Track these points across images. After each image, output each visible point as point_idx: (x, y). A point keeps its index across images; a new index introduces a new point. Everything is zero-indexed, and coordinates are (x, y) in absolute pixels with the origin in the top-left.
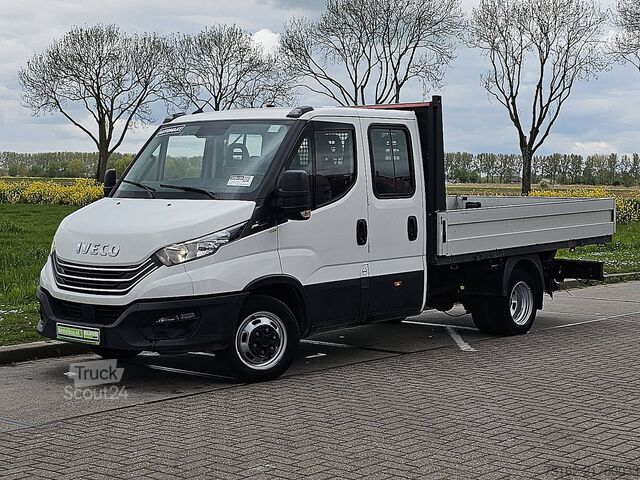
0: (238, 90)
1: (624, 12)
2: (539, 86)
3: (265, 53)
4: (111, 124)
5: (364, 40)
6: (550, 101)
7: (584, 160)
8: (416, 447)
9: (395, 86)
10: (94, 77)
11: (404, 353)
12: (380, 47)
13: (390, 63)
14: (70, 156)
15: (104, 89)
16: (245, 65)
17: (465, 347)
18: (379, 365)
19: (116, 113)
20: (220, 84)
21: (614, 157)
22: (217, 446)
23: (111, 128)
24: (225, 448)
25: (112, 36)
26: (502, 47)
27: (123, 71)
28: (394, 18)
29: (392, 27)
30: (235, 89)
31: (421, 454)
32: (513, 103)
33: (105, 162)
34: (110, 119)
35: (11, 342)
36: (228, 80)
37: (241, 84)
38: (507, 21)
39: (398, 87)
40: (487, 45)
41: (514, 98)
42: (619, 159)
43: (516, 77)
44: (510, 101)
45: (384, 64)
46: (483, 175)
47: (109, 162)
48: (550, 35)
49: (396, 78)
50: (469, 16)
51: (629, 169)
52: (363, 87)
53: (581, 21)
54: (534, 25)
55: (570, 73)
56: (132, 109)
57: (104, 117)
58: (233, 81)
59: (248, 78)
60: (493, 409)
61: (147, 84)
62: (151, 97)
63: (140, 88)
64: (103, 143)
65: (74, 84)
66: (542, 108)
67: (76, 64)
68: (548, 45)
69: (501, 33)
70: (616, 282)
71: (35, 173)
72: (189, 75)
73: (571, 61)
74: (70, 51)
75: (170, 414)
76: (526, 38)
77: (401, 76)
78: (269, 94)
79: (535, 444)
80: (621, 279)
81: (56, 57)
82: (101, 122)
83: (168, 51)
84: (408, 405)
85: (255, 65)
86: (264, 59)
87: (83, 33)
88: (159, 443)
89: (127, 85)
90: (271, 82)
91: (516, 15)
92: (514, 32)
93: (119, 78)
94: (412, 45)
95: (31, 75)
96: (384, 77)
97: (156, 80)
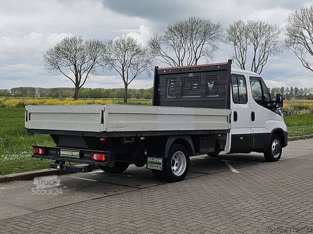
0: (131, 62)
1: (288, 29)
2: (254, 59)
3: (142, 47)
4: (80, 76)
5: (183, 41)
6: (258, 66)
7: (271, 90)
8: (220, 223)
9: (195, 60)
10: (74, 57)
11: (208, 174)
12: (189, 44)
13: (193, 51)
14: (64, 89)
15: (77, 62)
16: (134, 52)
17: (234, 171)
18: (197, 180)
19: (82, 72)
20: (124, 60)
21: (283, 88)
22: (126, 223)
23: (80, 78)
24: (129, 224)
25: (81, 41)
26: (239, 44)
27: (85, 55)
28: (194, 32)
29: (194, 36)
31: (223, 227)
33: (78, 91)
34: (80, 74)
35: (33, 169)
36: (128, 58)
37: (133, 60)
38: (240, 33)
39: (197, 60)
40: (233, 43)
41: (244, 64)
42: (285, 89)
43: (244, 56)
44: (242, 66)
45: (191, 51)
47: (80, 91)
48: (258, 39)
49: (195, 57)
50: (225, 32)
51: (289, 93)
52: (182, 60)
53: (271, 33)
54: (251, 35)
55: (266, 54)
56: (89, 70)
57: (77, 73)
58: (129, 58)
59: (136, 57)
60: (253, 202)
61: (95, 60)
62: (97, 65)
63: (92, 61)
64: (77, 83)
65: (66, 60)
66: (255, 68)
67: (66, 52)
68: (258, 43)
69: (238, 38)
70: (294, 140)
71: (50, 96)
72: (112, 56)
73: (267, 49)
74: (64, 47)
75: (103, 205)
76: (249, 40)
77: (197, 56)
78: (144, 63)
79: (277, 221)
80: (296, 139)
81: (58, 49)
82: (76, 75)
83: (103, 47)
84: (213, 200)
85: (138, 51)
86: (142, 49)
87: (69, 39)
88: (98, 221)
89: (87, 60)
90: (145, 59)
91: (244, 31)
92: (244, 38)
93: (83, 57)
94: (202, 43)
95: (48, 56)
96: (191, 56)
97: (99, 58)
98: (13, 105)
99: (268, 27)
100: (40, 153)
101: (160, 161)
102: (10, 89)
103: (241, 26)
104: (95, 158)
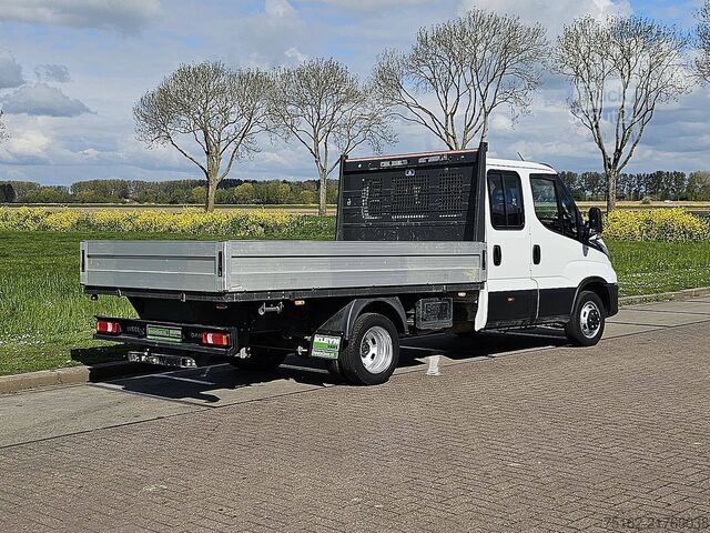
0: (335, 120)
2: (622, 110)
3: (360, 84)
4: (219, 154)
5: (453, 69)
6: (632, 124)
7: (687, 177)
9: (483, 113)
10: (202, 111)
12: (468, 76)
13: (478, 90)
15: (211, 122)
16: (341, 97)
19: (223, 145)
20: (319, 115)
25: (218, 72)
27: (229, 105)
28: (481, 47)
29: (479, 56)
30: (332, 119)
32: (597, 127)
34: (218, 150)
36: (326, 111)
37: (338, 114)
39: (486, 114)
40: (571, 71)
41: (597, 122)
43: (598, 102)
44: (594, 124)
45: (473, 92)
46: (589, 193)
48: (632, 60)
49: (484, 105)
50: (554, 44)
52: (453, 114)
53: (661, 46)
54: (616, 51)
55: (652, 96)
56: (238, 140)
57: (211, 148)
58: (331, 111)
59: (345, 109)
61: (251, 116)
62: (256, 128)
63: (244, 121)
64: (212, 172)
65: (184, 118)
66: (625, 130)
67: (185, 99)
68: (630, 70)
69: (585, 59)
74: (179, 88)
76: (609, 63)
77: (488, 103)
78: (365, 122)
81: (165, 92)
82: (209, 153)
83: (270, 85)
85: (351, 96)
86: (360, 89)
87: (191, 70)
89: (232, 118)
90: (368, 112)
93: (224, 111)
94: (500, 72)
95: (144, 111)
96: (472, 104)
97: (259, 113)
98: (66, 224)
99: (654, 32)
100: (110, 330)
101: (337, 341)
102: (69, 185)
103: (591, 30)
104: (210, 341)
